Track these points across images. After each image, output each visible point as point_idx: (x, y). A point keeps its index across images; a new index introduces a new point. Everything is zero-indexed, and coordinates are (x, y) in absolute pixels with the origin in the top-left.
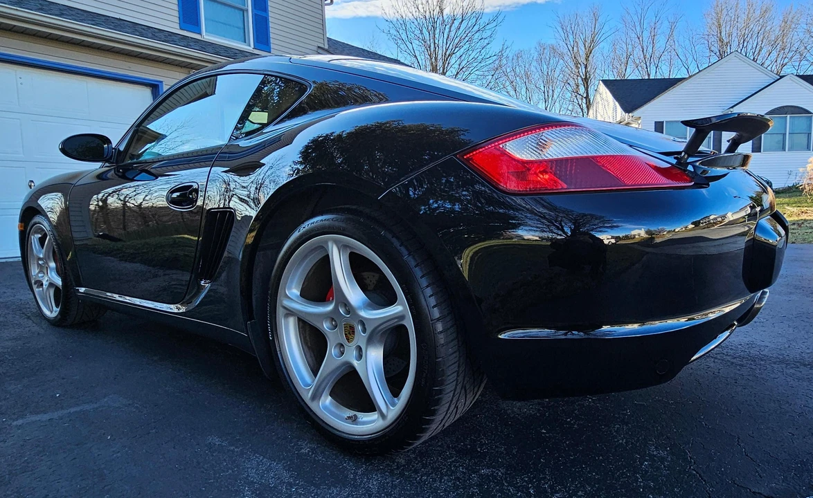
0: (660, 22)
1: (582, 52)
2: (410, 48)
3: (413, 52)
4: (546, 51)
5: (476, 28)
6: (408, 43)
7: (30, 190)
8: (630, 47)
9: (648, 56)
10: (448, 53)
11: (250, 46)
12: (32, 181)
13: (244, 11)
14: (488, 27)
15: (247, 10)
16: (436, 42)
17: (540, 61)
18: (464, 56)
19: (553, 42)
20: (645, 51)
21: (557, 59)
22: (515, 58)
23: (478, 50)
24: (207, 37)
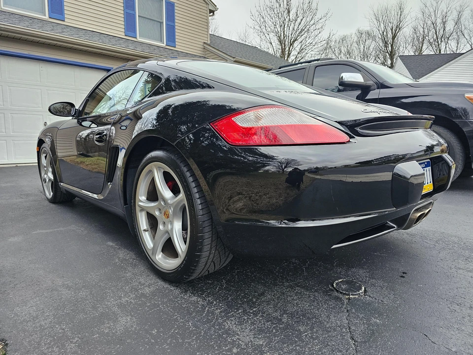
0: (450, 12)
1: (390, 35)
2: (268, 38)
3: (269, 40)
4: (362, 36)
5: (312, 22)
6: (266, 35)
7: (45, 127)
8: (426, 30)
9: (439, 37)
10: (292, 41)
11: (164, 44)
12: (46, 123)
13: (161, 23)
14: (320, 21)
15: (163, 23)
16: (285, 33)
17: (358, 43)
18: (304, 41)
19: (367, 28)
20: (438, 33)
21: (371, 41)
22: (341, 41)
23: (313, 37)
24: (139, 39)
